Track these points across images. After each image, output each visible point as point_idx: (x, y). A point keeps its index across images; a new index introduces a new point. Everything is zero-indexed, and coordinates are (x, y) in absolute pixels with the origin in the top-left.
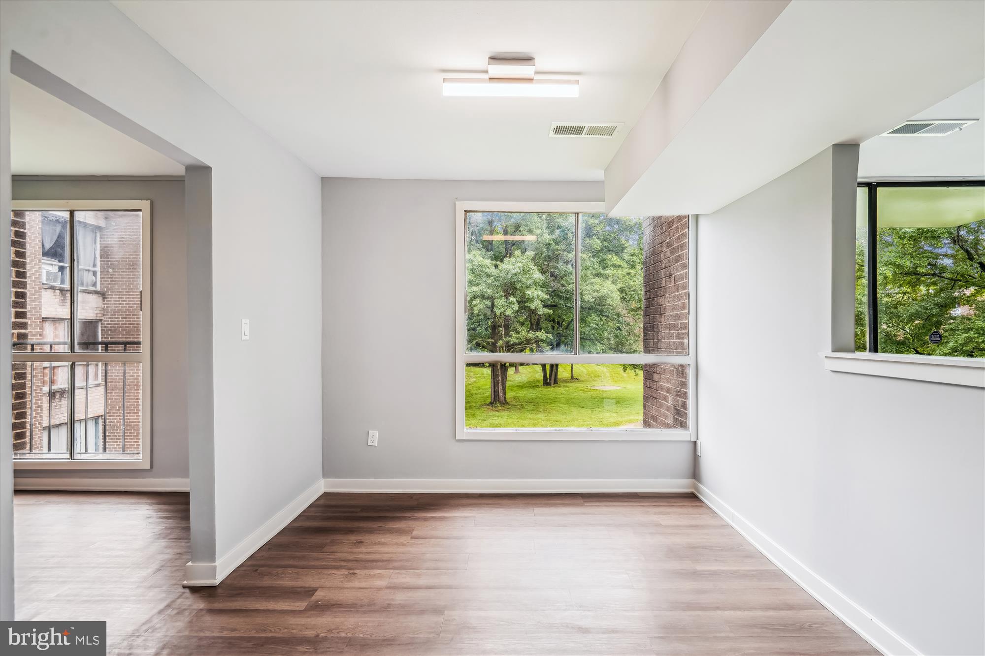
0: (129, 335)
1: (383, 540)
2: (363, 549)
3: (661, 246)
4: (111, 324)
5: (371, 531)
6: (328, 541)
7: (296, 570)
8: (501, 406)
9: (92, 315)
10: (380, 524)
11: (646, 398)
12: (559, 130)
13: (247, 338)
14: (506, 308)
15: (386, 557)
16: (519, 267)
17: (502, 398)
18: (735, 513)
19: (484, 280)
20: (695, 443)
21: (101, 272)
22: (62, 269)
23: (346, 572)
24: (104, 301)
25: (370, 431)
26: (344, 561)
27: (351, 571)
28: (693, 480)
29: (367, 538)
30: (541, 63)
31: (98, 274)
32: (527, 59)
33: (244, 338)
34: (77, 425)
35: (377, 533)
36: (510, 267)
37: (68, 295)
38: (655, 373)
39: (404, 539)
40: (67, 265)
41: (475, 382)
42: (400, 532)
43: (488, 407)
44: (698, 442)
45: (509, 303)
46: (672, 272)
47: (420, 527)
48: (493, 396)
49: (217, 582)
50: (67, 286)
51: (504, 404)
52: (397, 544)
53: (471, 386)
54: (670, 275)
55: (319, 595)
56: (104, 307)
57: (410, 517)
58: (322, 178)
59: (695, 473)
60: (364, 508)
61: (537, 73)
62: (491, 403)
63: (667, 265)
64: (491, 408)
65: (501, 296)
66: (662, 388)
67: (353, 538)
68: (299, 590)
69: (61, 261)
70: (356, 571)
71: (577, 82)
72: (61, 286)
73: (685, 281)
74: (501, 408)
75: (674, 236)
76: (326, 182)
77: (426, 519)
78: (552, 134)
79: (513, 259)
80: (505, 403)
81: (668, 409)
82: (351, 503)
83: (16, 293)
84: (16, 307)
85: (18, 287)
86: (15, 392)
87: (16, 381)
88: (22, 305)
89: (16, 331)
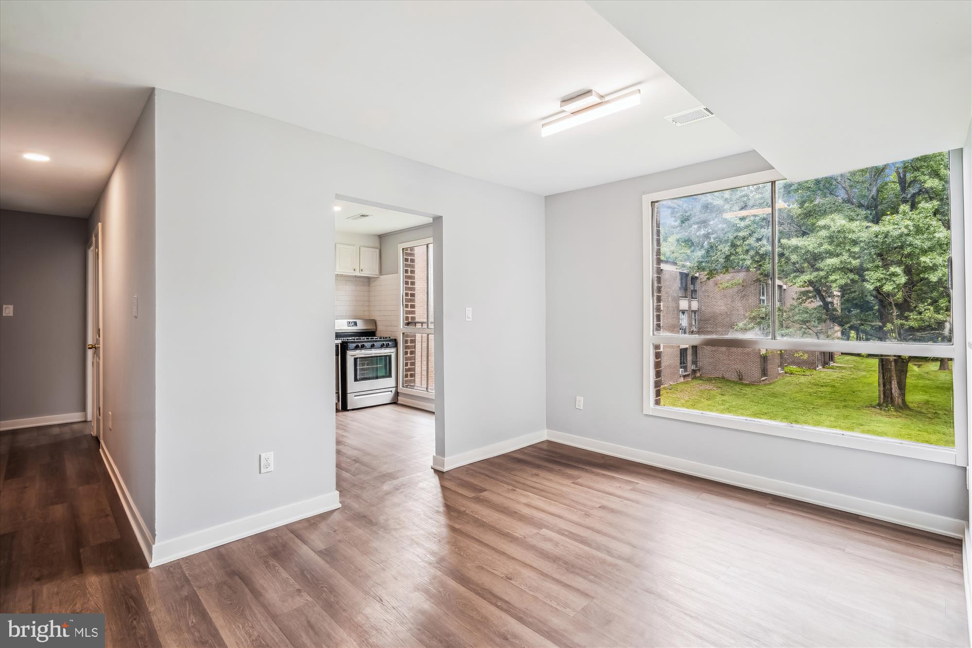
1: (550, 478)
2: (534, 479)
5: (551, 470)
6: (519, 468)
7: (485, 477)
8: (896, 411)
10: (561, 468)
13: (470, 320)
14: (884, 281)
15: (543, 487)
16: (907, 227)
17: (898, 400)
19: (847, 248)
20: (964, 469)
23: (511, 487)
26: (516, 481)
27: (514, 488)
29: (543, 474)
30: (598, 91)
32: (588, 92)
33: (467, 319)
35: (554, 473)
36: (890, 228)
39: (568, 482)
41: (865, 377)
42: (569, 477)
43: (873, 409)
44: (968, 470)
45: (890, 275)
47: (586, 478)
48: (882, 396)
49: (445, 470)
51: (901, 408)
52: (559, 483)
53: (855, 381)
55: (485, 494)
57: (587, 470)
58: (546, 197)
59: (967, 513)
60: (562, 456)
61: (599, 98)
62: (879, 405)
64: (879, 411)
65: (878, 267)
67: (535, 471)
68: (478, 487)
70: (517, 490)
71: (639, 91)
74: (895, 413)
76: (549, 199)
77: (597, 474)
79: (896, 217)
80: (904, 407)
82: (557, 450)
83: (411, 293)
84: (410, 302)
85: (411, 291)
86: (409, 350)
87: (409, 344)
88: (413, 301)
89: (410, 316)
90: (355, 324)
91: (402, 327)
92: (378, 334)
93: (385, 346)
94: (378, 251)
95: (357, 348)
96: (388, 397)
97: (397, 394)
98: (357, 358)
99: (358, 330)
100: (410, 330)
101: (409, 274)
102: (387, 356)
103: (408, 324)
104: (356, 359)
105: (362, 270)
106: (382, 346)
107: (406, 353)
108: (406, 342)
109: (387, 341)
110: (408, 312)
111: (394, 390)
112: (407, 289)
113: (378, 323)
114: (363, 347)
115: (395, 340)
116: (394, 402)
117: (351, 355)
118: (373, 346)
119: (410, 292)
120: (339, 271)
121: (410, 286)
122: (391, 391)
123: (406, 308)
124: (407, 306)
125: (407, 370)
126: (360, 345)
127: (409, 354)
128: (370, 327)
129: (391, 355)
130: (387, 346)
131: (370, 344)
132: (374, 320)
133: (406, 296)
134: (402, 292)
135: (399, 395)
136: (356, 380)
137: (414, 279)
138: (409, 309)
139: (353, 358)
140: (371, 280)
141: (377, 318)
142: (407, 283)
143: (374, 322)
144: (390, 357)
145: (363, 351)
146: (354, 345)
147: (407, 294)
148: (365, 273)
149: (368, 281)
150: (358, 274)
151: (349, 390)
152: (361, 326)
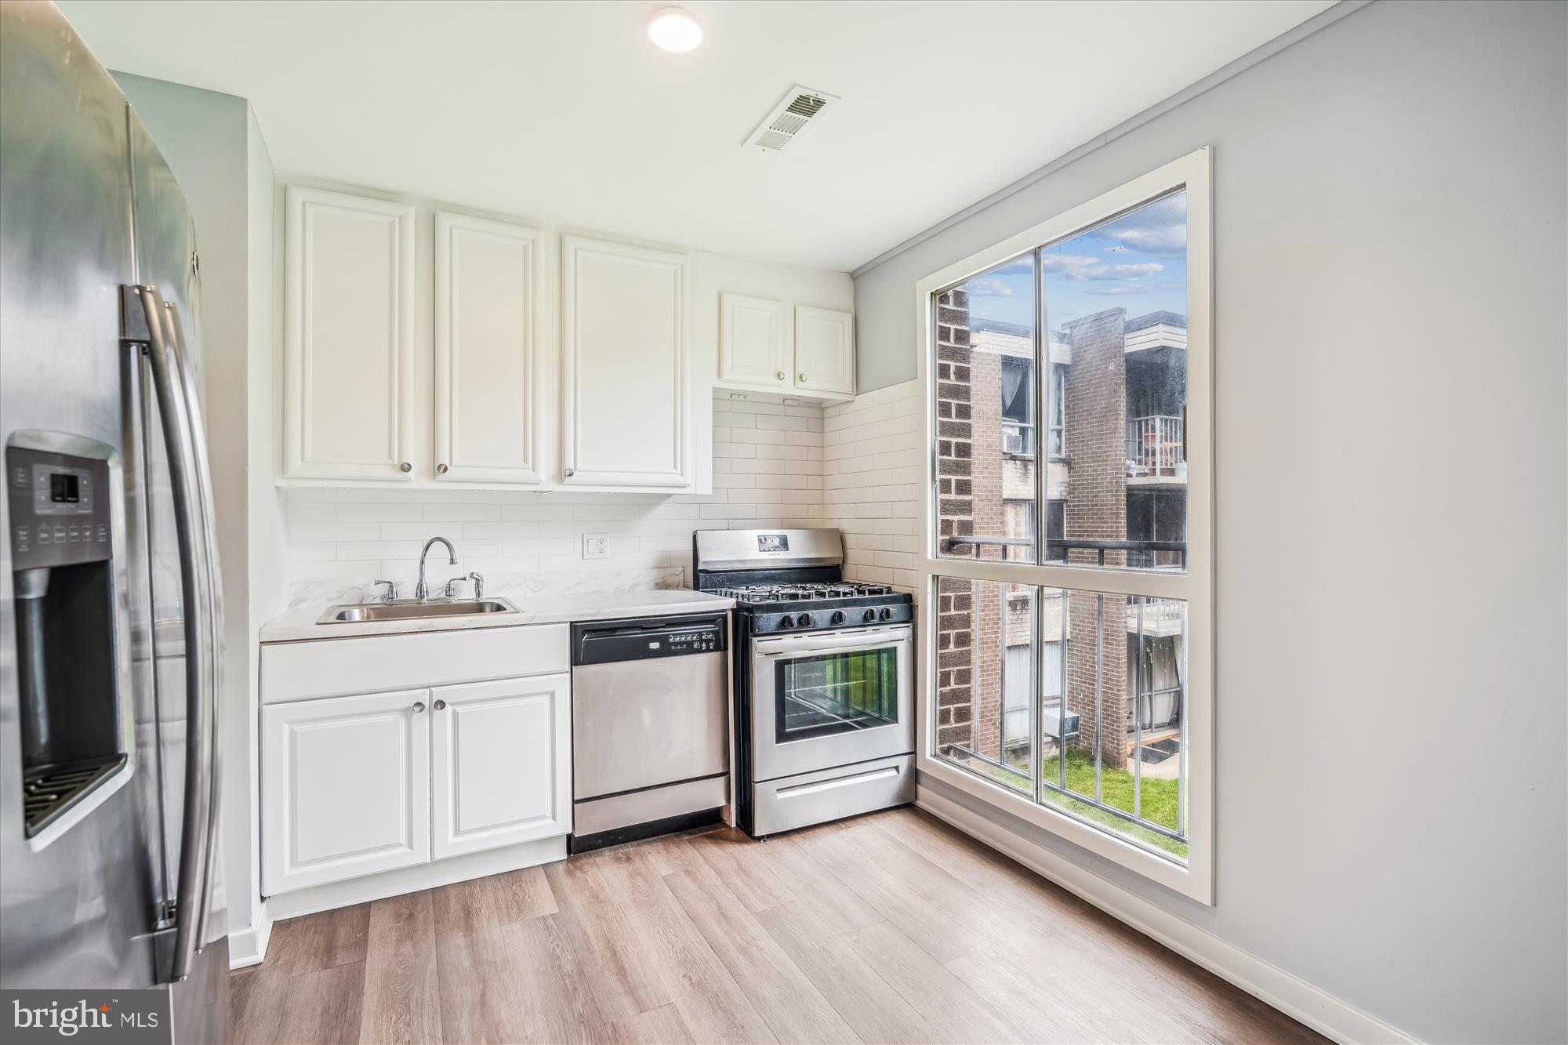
0: (1102, 523)
4: (1079, 506)
9: (1055, 493)
21: (1067, 431)
22: (1023, 431)
24: (1069, 472)
31: (1063, 433)
34: (1047, 650)
37: (1032, 468)
40: (1032, 424)
50: (1030, 454)
56: (1070, 481)
69: (1023, 420)
72: (1023, 455)
83: (958, 445)
84: (956, 473)
85: (960, 436)
86: (953, 633)
87: (953, 612)
88: (965, 468)
89: (955, 518)
90: (784, 543)
91: (929, 557)
92: (851, 573)
93: (876, 621)
94: (848, 319)
95: (785, 626)
96: (886, 784)
97: (915, 776)
98: (788, 662)
99: (790, 560)
100: (954, 565)
101: (953, 381)
102: (879, 652)
103: (950, 546)
104: (781, 666)
105: (801, 377)
106: (867, 619)
107: (944, 641)
108: (945, 604)
109: (884, 601)
110: (946, 507)
111: (903, 763)
112: (946, 429)
113: (851, 541)
114: (805, 623)
115: (908, 600)
116: (907, 805)
117: (766, 650)
118: (837, 621)
119: (954, 440)
120: (736, 379)
121: (954, 419)
122: (897, 768)
123: (942, 492)
124: (945, 486)
125: (945, 699)
126: (794, 615)
127: (952, 646)
128: (827, 553)
129: (895, 649)
130: (885, 617)
131: (828, 613)
132: (837, 530)
133: (942, 453)
134: (931, 439)
135: (923, 779)
136: (782, 736)
137: (968, 399)
138: (953, 496)
139: (772, 661)
140: (829, 413)
141: (846, 526)
142: (945, 410)
143: (840, 538)
144: (892, 653)
145: (806, 639)
146: (776, 617)
147: (945, 448)
148: (811, 389)
149: (818, 411)
150: (788, 388)
151: (759, 772)
152: (800, 550)
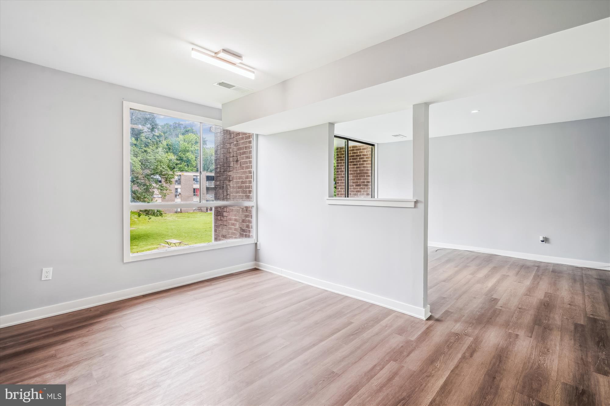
3: (230, 145)
11: (217, 227)
12: (222, 84)
18: (282, 270)
20: (256, 244)
25: (43, 269)
28: (255, 262)
30: (245, 60)
32: (239, 56)
38: (225, 212)
44: (258, 243)
46: (239, 159)
54: (237, 161)
59: (256, 257)
61: (241, 63)
63: (235, 155)
66: (230, 219)
71: (254, 72)
73: (248, 165)
75: (240, 141)
78: (216, 84)
81: (235, 229)
